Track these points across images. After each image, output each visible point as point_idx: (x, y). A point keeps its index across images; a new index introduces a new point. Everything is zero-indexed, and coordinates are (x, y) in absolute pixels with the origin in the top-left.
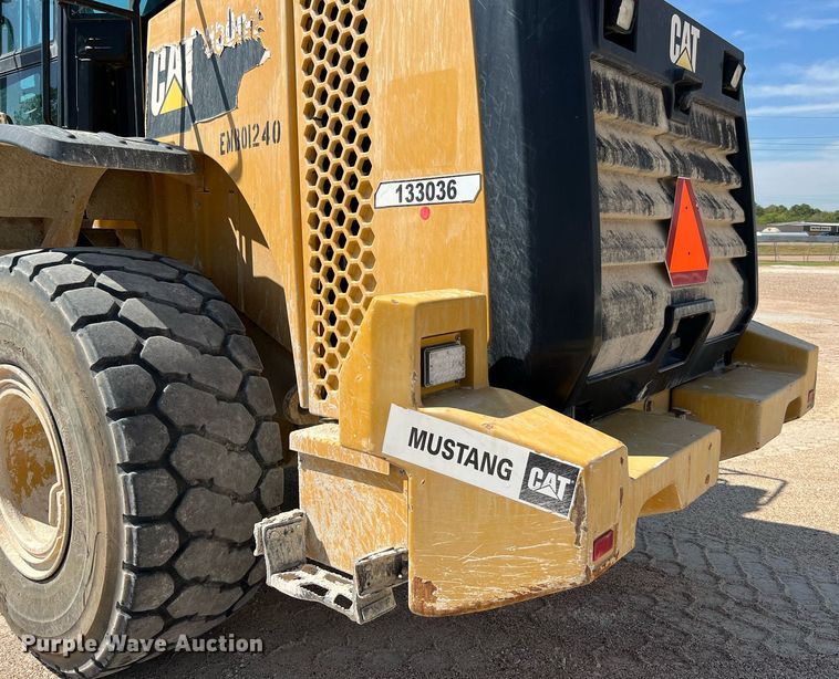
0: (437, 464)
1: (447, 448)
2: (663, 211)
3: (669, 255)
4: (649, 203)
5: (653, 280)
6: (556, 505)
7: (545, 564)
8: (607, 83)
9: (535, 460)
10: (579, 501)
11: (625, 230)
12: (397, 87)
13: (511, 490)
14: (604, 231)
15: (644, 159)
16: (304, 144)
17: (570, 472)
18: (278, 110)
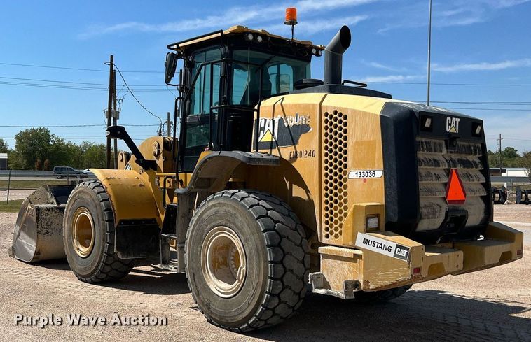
0: (371, 248)
1: (374, 244)
2: (445, 180)
3: (447, 195)
4: (438, 177)
5: (440, 202)
6: (403, 258)
7: (400, 274)
8: (422, 142)
9: (398, 246)
10: (410, 256)
11: (430, 186)
12: (357, 143)
13: (391, 254)
14: (421, 186)
15: (436, 163)
16: (324, 158)
17: (407, 249)
18: (315, 147)
